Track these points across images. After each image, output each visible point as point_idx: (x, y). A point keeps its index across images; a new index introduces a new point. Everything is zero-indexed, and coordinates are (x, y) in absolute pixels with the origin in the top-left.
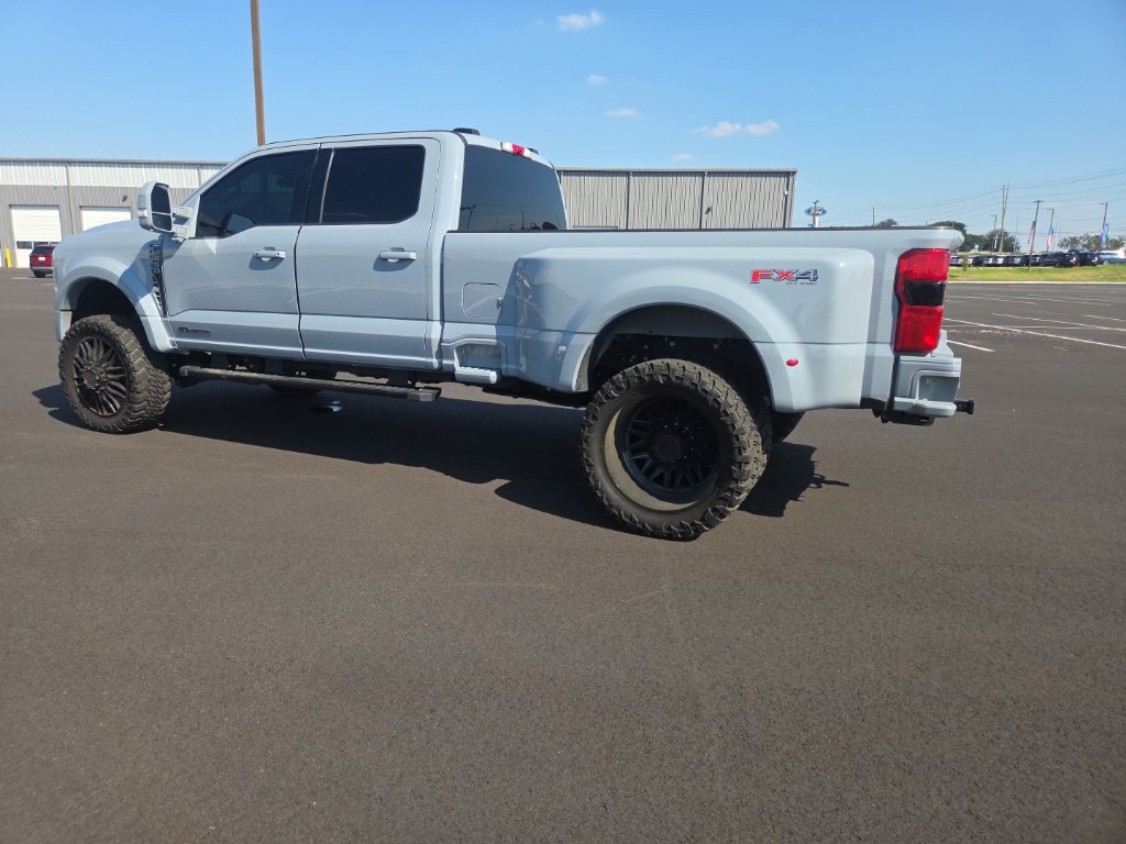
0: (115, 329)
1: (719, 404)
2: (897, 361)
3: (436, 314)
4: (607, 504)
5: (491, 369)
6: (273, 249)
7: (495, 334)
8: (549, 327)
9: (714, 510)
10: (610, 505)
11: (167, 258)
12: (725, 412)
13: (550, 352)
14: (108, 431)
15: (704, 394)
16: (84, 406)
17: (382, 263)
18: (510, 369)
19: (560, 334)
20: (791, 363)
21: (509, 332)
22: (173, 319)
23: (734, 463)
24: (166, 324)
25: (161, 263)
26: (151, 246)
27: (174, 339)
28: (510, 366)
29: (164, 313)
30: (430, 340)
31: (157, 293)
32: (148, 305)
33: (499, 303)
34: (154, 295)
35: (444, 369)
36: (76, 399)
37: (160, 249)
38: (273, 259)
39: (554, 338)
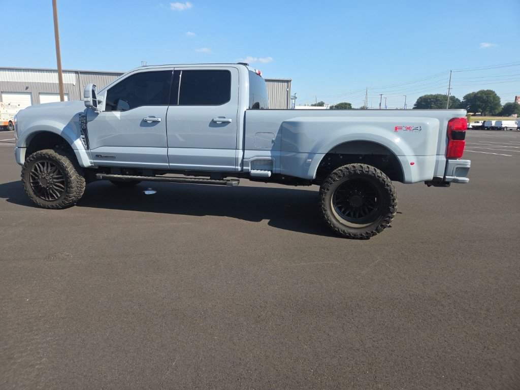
0: (58, 156)
1: (385, 182)
2: (447, 162)
3: (241, 146)
4: (333, 226)
5: (269, 171)
6: (154, 117)
7: (270, 155)
8: (301, 151)
9: (382, 226)
10: (334, 227)
11: (90, 121)
12: (387, 185)
14: (53, 208)
15: (378, 178)
16: (37, 196)
17: (213, 124)
18: (277, 170)
19: (307, 154)
20: (412, 164)
21: (278, 154)
22: (92, 151)
23: (391, 205)
24: (88, 154)
25: (86, 123)
26: (80, 115)
27: (92, 161)
28: (277, 169)
29: (88, 148)
30: (238, 158)
31: (83, 138)
32: (78, 144)
33: (273, 141)
34: (82, 139)
35: (244, 171)
36: (32, 193)
37: (86, 116)
38: (154, 122)
39: (304, 156)
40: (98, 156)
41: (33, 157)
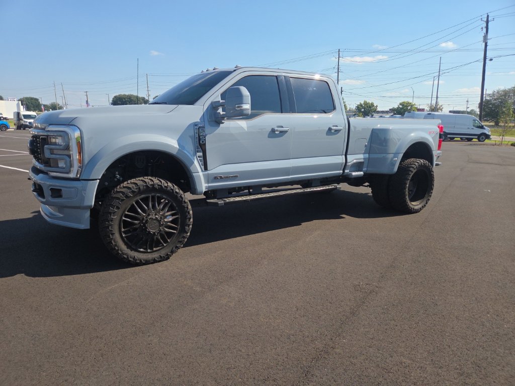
3: (345, 153)
5: (361, 171)
6: (282, 127)
7: (363, 157)
8: (389, 152)
9: (428, 200)
11: (210, 134)
13: (389, 161)
15: (428, 166)
16: (132, 249)
17: (329, 132)
19: (393, 155)
21: (367, 156)
22: (209, 172)
23: (433, 184)
24: (205, 176)
25: (205, 137)
26: (196, 125)
27: (207, 185)
28: (365, 169)
29: (206, 169)
30: (343, 163)
32: (196, 166)
33: (366, 146)
34: (199, 159)
35: (345, 174)
36: (123, 247)
37: (204, 127)
38: (281, 132)
39: (391, 156)
40: (216, 178)
41: (133, 192)
